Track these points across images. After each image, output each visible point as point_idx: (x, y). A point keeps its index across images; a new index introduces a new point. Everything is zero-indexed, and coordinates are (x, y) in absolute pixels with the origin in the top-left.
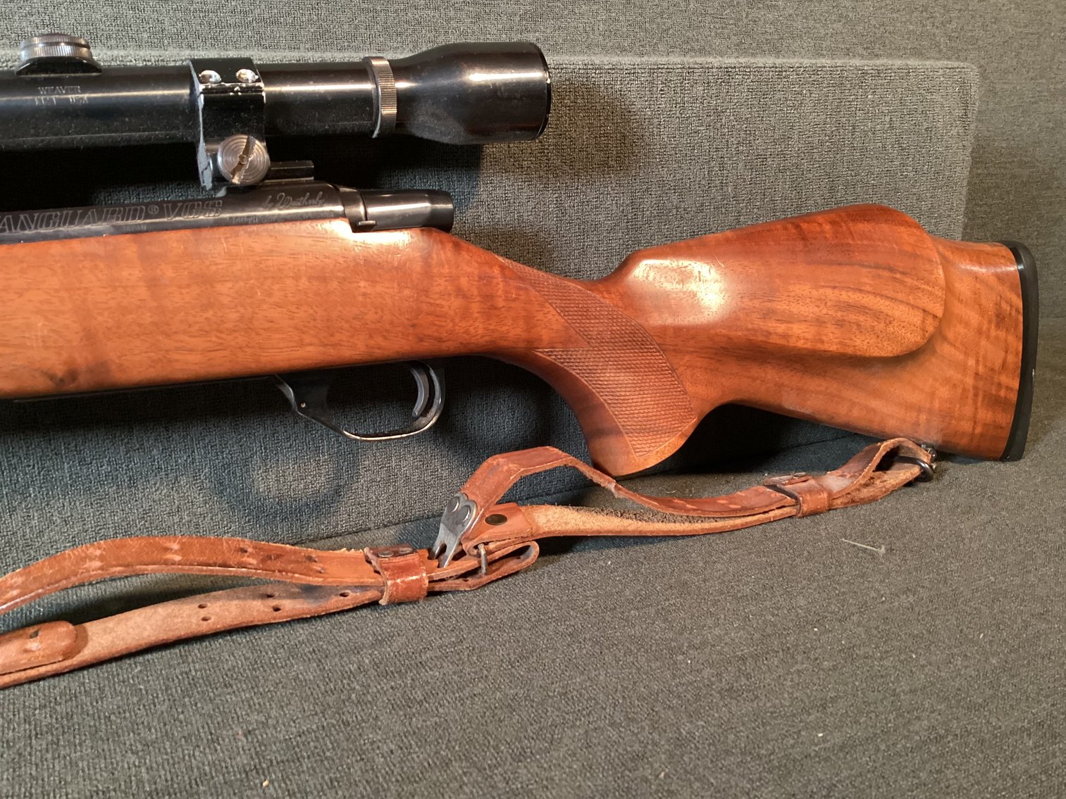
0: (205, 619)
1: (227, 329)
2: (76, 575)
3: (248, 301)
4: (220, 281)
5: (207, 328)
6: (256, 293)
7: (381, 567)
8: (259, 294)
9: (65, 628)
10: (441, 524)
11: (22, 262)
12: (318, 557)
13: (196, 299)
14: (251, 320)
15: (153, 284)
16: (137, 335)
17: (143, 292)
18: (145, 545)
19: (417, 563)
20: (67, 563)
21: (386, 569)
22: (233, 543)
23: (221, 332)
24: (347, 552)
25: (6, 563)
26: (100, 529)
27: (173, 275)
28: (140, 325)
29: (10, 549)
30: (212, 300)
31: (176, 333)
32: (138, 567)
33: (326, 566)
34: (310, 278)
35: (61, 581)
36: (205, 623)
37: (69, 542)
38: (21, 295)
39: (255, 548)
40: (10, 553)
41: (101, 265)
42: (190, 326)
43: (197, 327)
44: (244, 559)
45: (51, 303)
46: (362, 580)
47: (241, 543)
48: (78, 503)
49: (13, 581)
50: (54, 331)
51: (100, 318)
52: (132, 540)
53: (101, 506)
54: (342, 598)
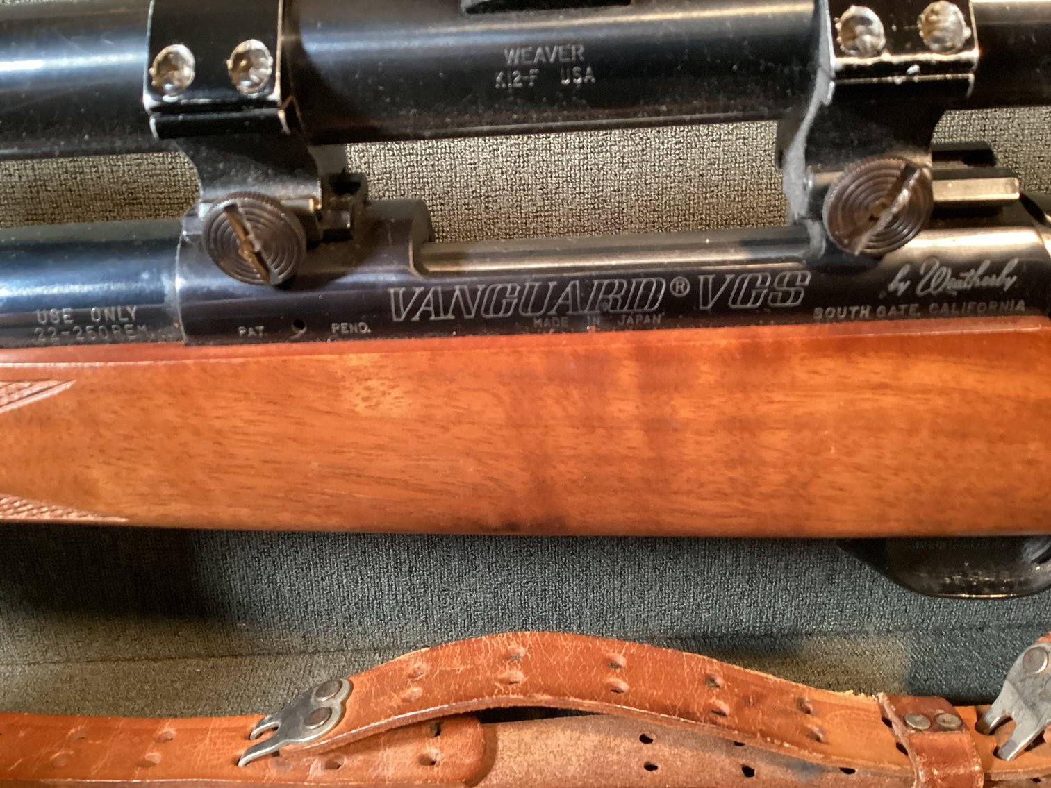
0: (650, 767)
1: (761, 493)
2: (491, 694)
3: (810, 458)
4: (772, 428)
5: (728, 490)
6: (830, 449)
7: (911, 745)
8: (833, 451)
9: (473, 732)
10: (1006, 684)
11: (452, 381)
12: (813, 701)
13: (721, 452)
14: (805, 485)
15: (656, 427)
16: (614, 491)
17: (635, 437)
18: (581, 652)
19: (967, 747)
20: (482, 660)
21: (919, 752)
22: (696, 664)
23: (750, 496)
24: (853, 695)
25: (419, 606)
26: (527, 583)
27: (691, 416)
28: (621, 480)
29: (425, 591)
30: (747, 455)
31: (676, 493)
32: (571, 699)
33: (826, 726)
34: (936, 432)
35: (472, 698)
36: (649, 773)
37: (491, 592)
38: (445, 429)
39: (726, 677)
40: (424, 596)
41: (575, 394)
42: (701, 485)
43: (712, 487)
44: (711, 701)
45: (491, 443)
46: (882, 765)
47: (708, 667)
48: (505, 549)
49: (417, 665)
50: (491, 479)
51: (561, 467)
52: (566, 639)
53: (531, 555)
54: (843, 775)
